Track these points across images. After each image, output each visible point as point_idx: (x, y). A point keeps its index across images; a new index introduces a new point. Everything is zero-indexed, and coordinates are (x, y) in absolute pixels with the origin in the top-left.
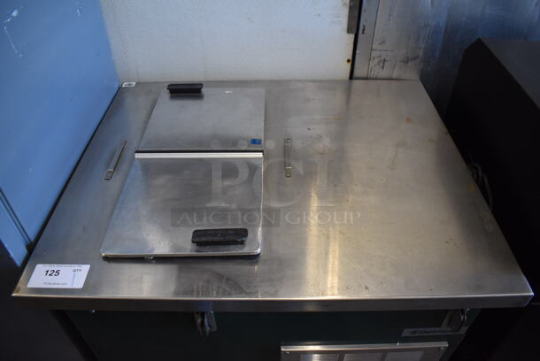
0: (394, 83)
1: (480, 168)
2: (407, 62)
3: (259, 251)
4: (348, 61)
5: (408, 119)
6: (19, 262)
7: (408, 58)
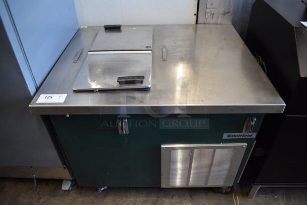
0: (218, 25)
1: (260, 58)
2: (225, 15)
3: (150, 86)
4: (195, 15)
5: (225, 39)
6: (32, 94)
7: (225, 13)
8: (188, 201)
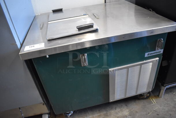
3: (98, 28)
6: (19, 47)
8: (126, 109)
